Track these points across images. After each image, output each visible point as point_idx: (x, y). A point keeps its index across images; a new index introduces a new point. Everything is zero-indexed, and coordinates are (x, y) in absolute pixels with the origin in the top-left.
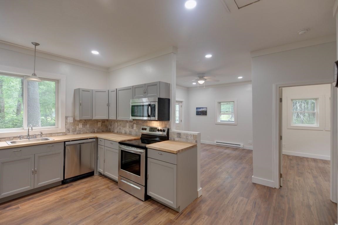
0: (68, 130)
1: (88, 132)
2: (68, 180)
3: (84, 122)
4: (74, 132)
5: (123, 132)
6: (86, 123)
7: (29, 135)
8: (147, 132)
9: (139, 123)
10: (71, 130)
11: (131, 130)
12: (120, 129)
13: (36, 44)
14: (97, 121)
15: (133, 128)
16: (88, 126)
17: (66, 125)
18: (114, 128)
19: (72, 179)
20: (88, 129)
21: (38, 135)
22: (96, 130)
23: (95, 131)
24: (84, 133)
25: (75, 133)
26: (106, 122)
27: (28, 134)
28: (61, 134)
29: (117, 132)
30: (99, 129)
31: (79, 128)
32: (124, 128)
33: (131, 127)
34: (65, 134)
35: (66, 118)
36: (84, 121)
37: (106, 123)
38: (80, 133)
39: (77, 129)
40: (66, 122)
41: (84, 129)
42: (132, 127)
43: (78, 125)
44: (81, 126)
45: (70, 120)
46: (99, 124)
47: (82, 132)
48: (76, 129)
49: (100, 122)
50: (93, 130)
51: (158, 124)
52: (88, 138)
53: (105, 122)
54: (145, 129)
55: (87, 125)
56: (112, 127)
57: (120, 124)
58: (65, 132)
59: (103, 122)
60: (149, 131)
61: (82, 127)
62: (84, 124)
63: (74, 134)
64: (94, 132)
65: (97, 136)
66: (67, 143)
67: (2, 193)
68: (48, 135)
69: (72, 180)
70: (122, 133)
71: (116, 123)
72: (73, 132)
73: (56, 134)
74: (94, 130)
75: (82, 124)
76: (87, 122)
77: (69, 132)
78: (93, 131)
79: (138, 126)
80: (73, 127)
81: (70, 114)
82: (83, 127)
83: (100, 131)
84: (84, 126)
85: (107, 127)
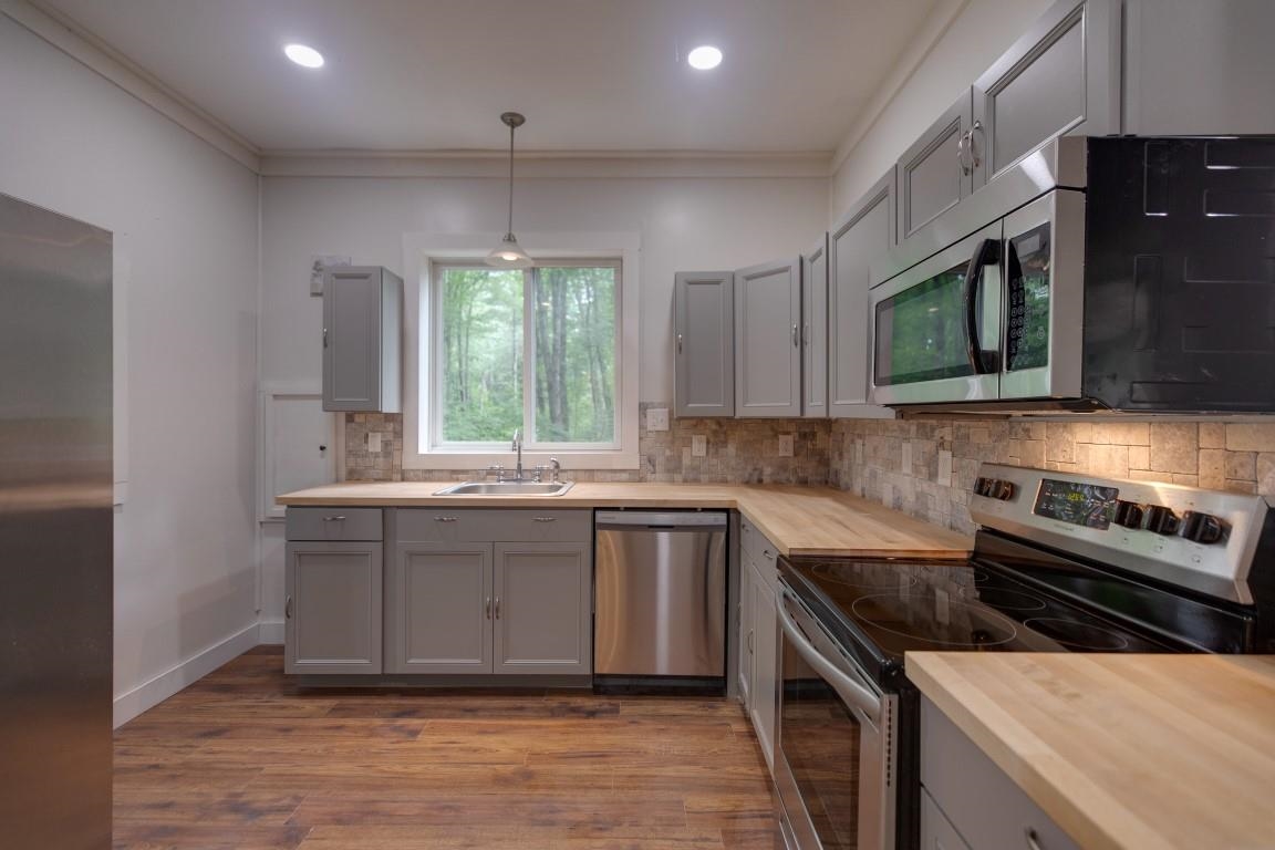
0: (650, 461)
1: (729, 478)
2: (610, 682)
3: (715, 433)
4: (674, 470)
5: (888, 498)
6: (722, 437)
7: (520, 469)
8: (1019, 516)
9: (974, 439)
10: (660, 460)
11: (925, 486)
12: (874, 475)
13: (513, 120)
14: (773, 427)
15: (933, 476)
16: (731, 449)
17: (640, 439)
18: (850, 468)
19: (627, 682)
20: (733, 463)
21: (548, 470)
22: (768, 471)
23: (766, 479)
24: (712, 482)
25: (678, 477)
26: (820, 435)
27: (519, 465)
28: (625, 476)
29: (863, 496)
30: (783, 467)
31: (694, 458)
32: (891, 475)
33: (924, 470)
34: (637, 477)
35: (643, 408)
36: (714, 427)
37: (821, 440)
38: (696, 481)
39: (686, 461)
40: (642, 427)
41: (715, 461)
42: (928, 465)
43: (689, 443)
44: (698, 448)
45: (658, 420)
46: (786, 445)
47: (704, 477)
48: (680, 457)
49: (788, 433)
50: (755, 469)
51: (1140, 457)
52: (700, 506)
53: (814, 434)
54: (1008, 492)
55: (725, 443)
56: (846, 462)
57: (875, 450)
58: (637, 467)
59: (804, 436)
60: (1039, 511)
61: (703, 453)
62: (712, 440)
63: (672, 482)
64: (760, 481)
65: (735, 501)
66: (601, 517)
67: (411, 657)
68: (580, 475)
69: (628, 688)
70: (881, 501)
71: (859, 442)
72: (668, 471)
73: (609, 475)
74: (761, 472)
75: (704, 437)
76: (725, 433)
77: (654, 473)
78: (755, 478)
79: (965, 462)
80: (668, 453)
81: (657, 392)
82: (707, 453)
83: (788, 480)
84: (712, 451)
85: (824, 461)
